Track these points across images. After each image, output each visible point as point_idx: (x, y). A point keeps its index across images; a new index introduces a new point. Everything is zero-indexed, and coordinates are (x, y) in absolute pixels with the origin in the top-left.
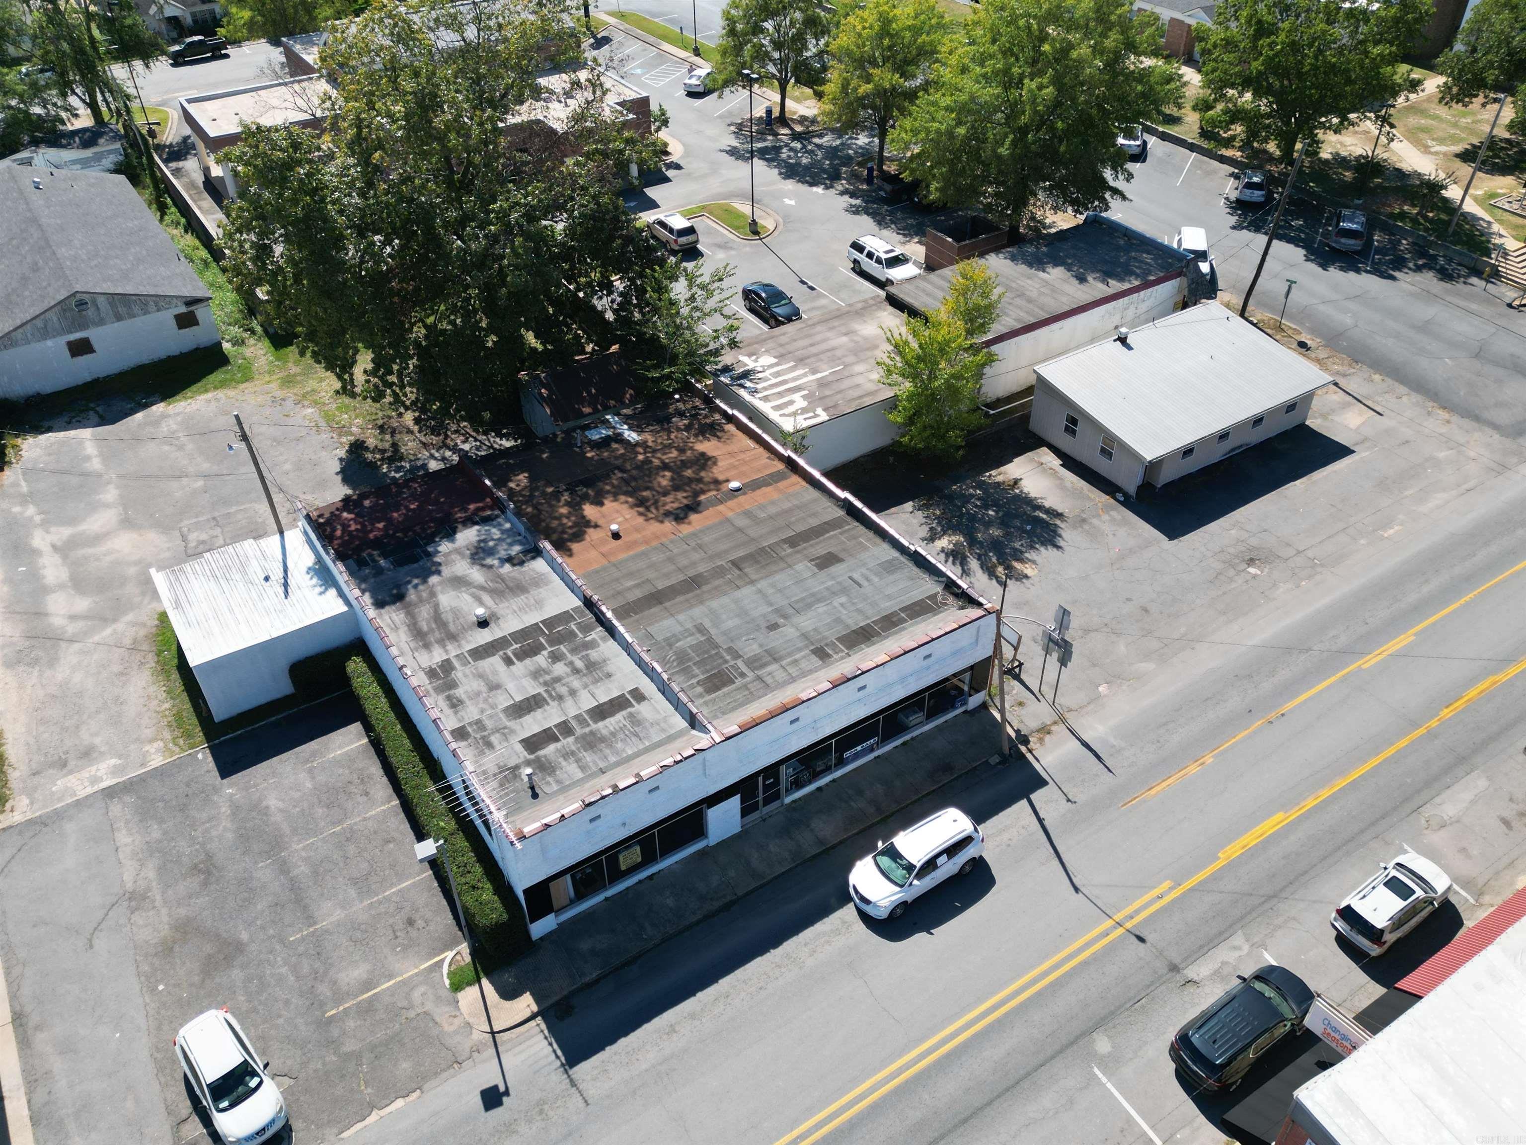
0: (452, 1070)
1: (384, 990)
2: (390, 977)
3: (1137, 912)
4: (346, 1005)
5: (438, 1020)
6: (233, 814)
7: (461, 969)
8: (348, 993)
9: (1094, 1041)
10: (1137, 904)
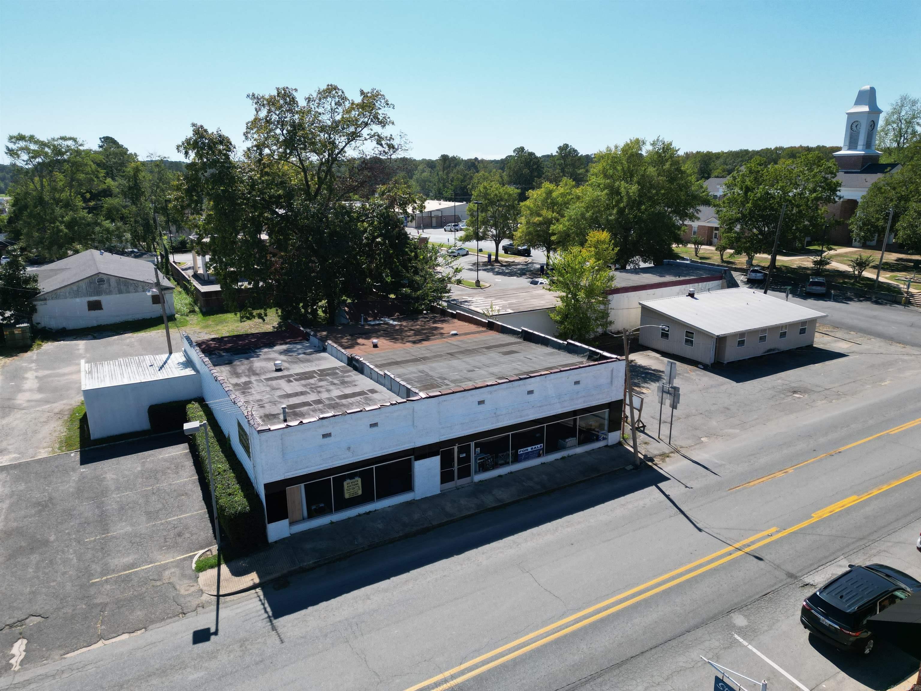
0: (177, 618)
1: (143, 570)
2: (151, 563)
3: (753, 543)
4: (109, 577)
5: (178, 587)
6: (79, 480)
7: (208, 559)
8: (114, 570)
9: (732, 617)
10: (751, 539)
